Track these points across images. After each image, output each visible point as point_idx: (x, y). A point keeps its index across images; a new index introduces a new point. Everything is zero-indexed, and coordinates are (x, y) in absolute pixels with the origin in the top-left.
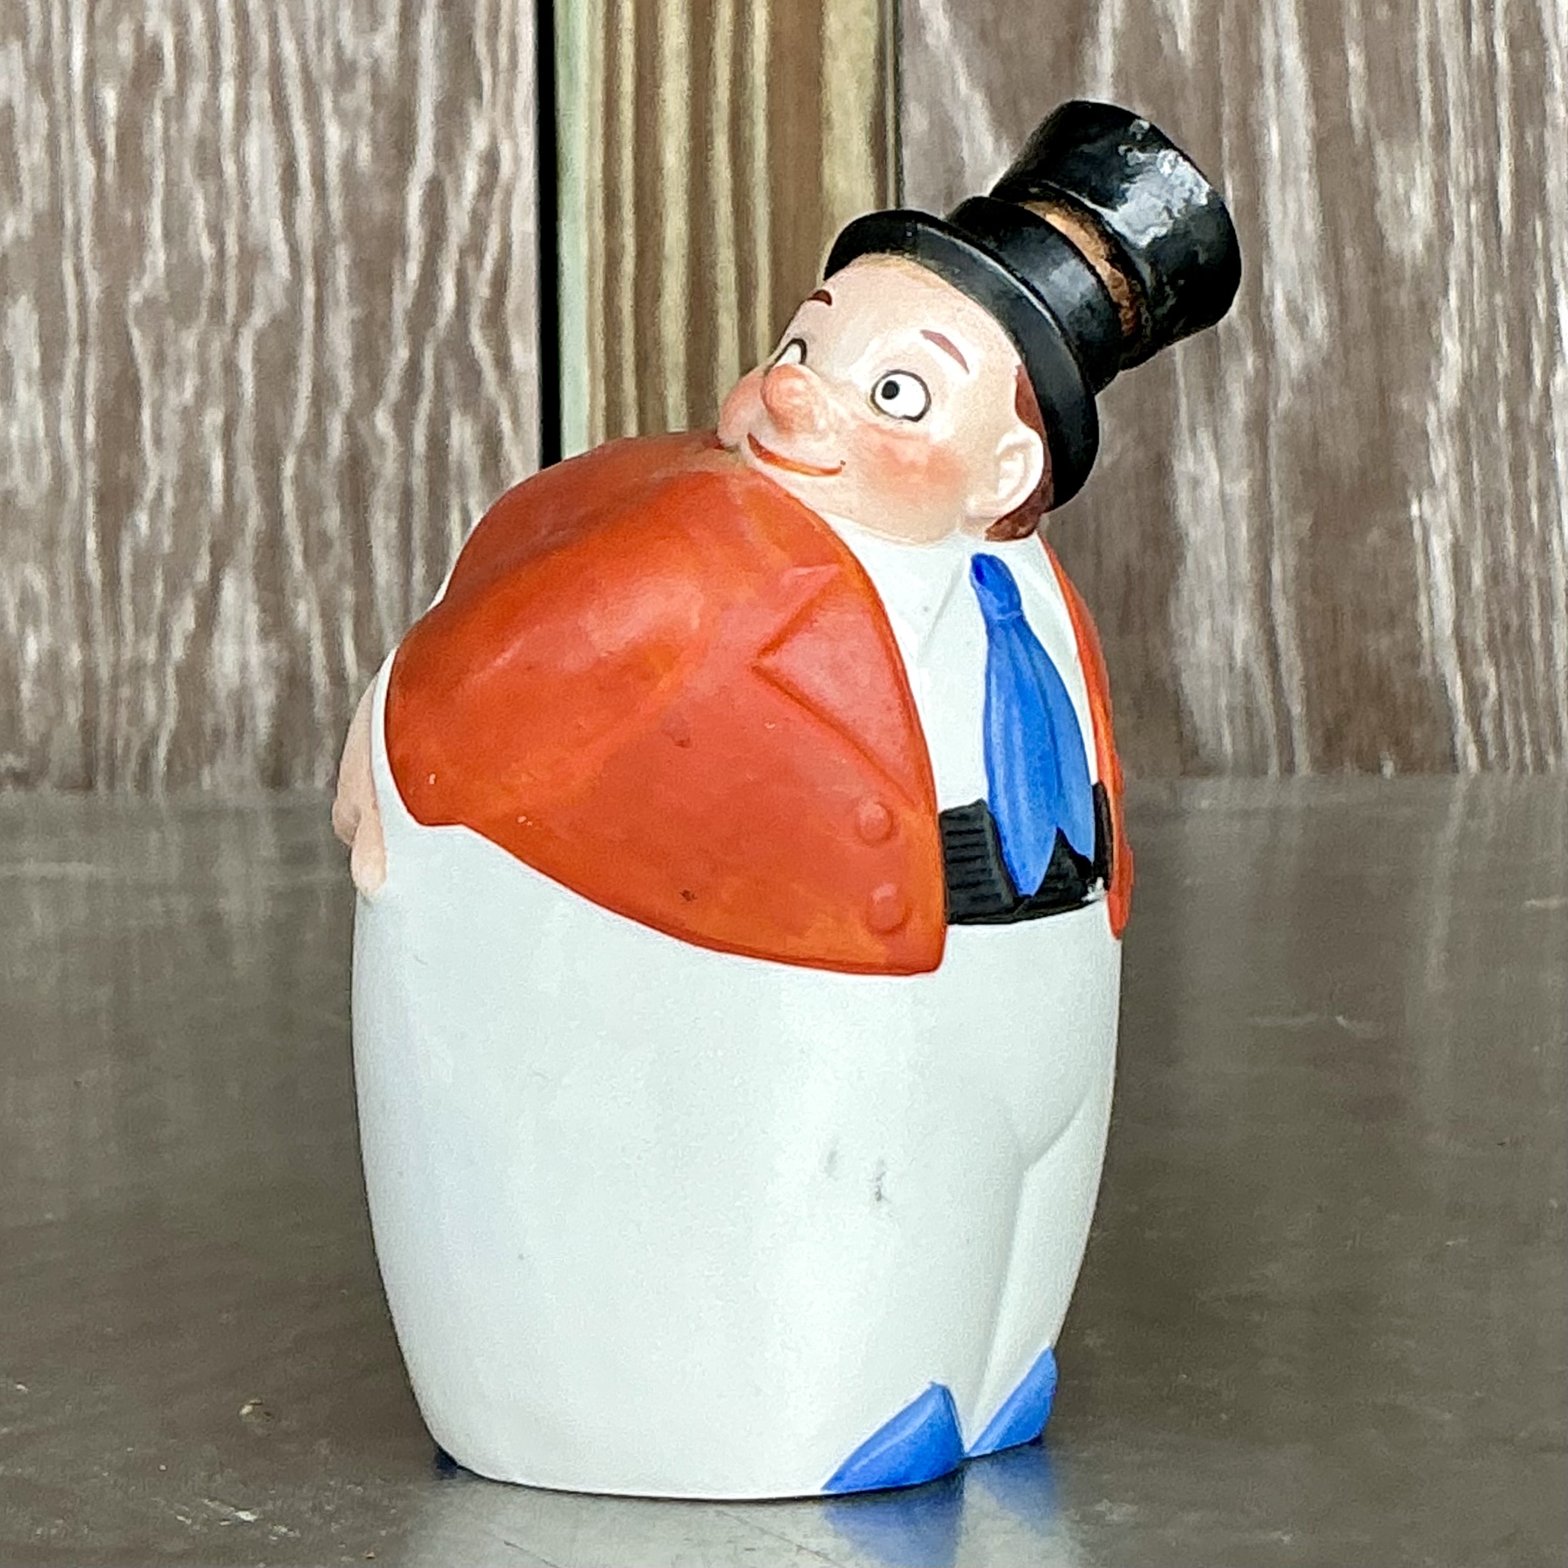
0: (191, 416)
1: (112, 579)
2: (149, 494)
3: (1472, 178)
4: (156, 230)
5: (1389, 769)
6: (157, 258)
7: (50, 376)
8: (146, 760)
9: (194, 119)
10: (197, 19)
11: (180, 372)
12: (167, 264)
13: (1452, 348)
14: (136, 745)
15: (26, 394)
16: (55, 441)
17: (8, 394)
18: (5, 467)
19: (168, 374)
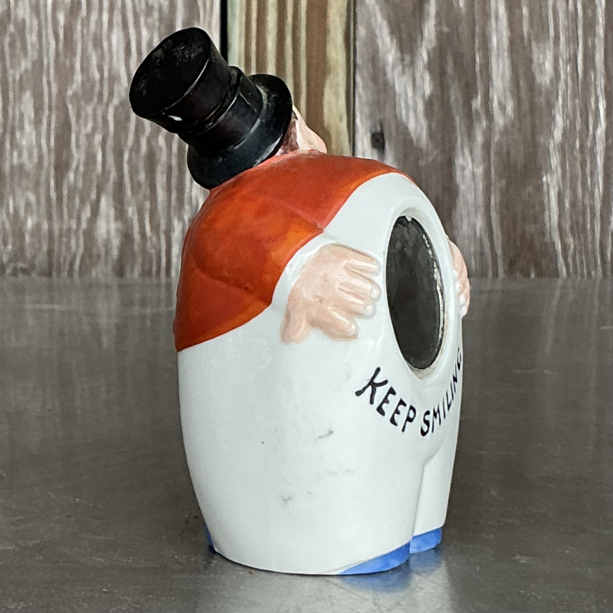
0: (90, 137)
1: (60, 198)
2: (74, 166)
3: (568, 56)
4: (78, 67)
5: (533, 276)
6: (78, 78)
7: (37, 122)
8: (71, 265)
9: (93, 26)
11: (86, 121)
12: (82, 80)
13: (559, 119)
14: (69, 259)
15: (28, 128)
16: (39, 146)
17: (22, 128)
18: (20, 155)
19: (82, 121)
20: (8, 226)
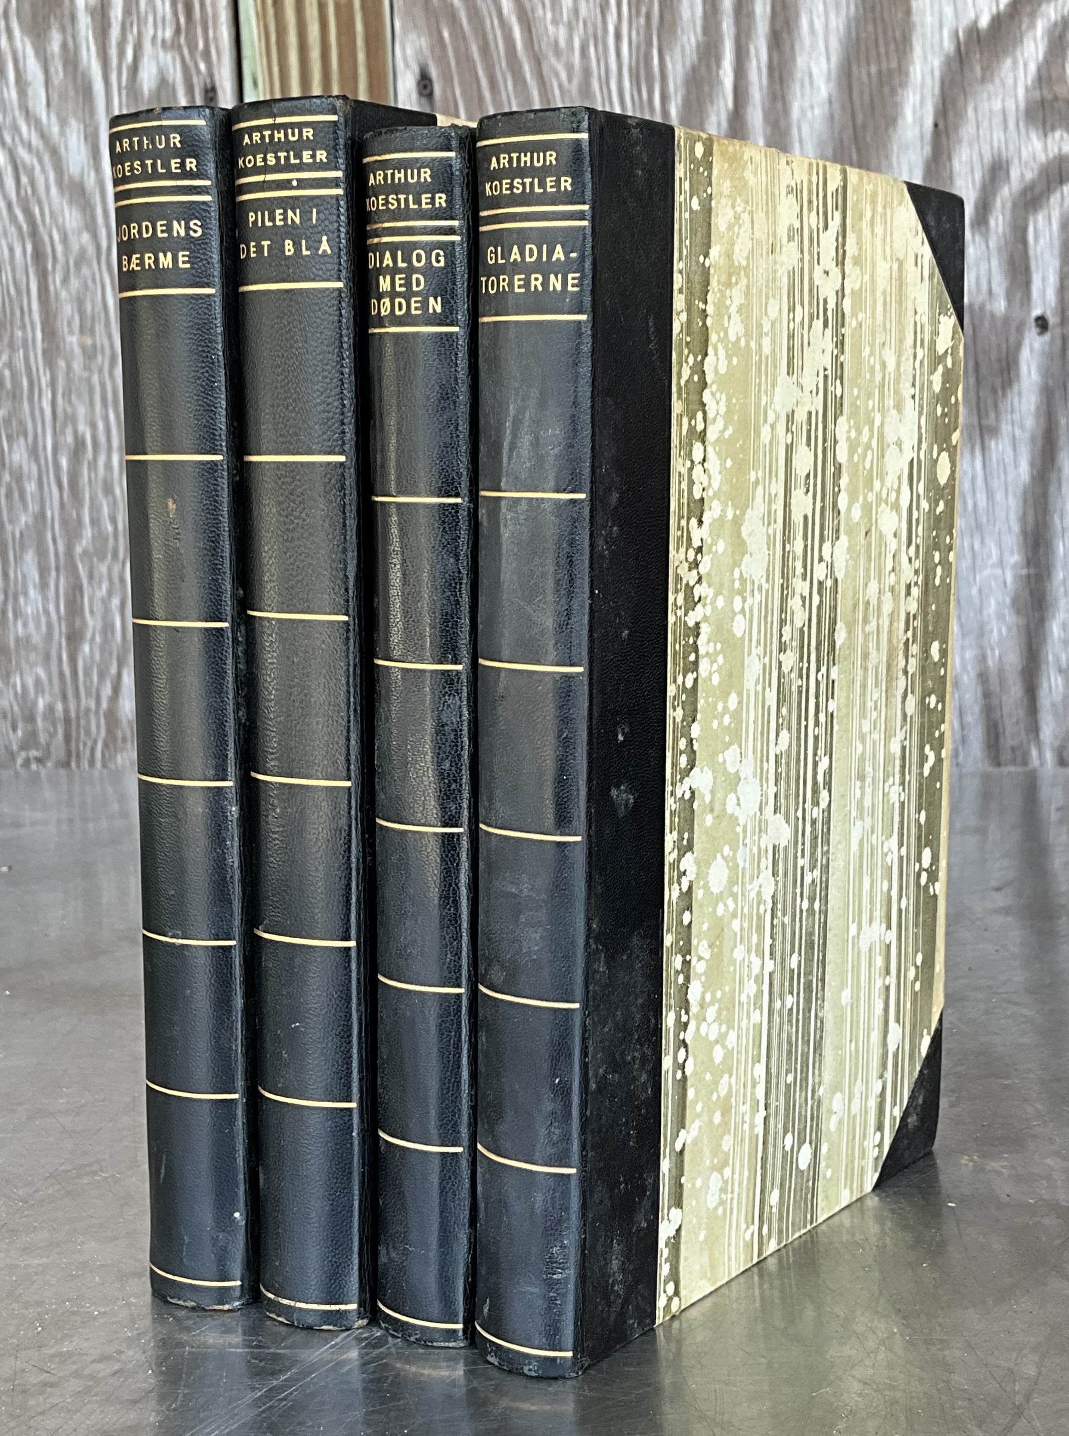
0: (106, 602)
1: (75, 673)
2: (89, 635)
4: (87, 519)
6: (88, 532)
7: (44, 586)
8: (93, 750)
10: (101, 426)
11: (100, 582)
12: (93, 534)
14: (89, 744)
15: (32, 593)
16: (47, 612)
17: (26, 594)
18: (25, 625)
19: (95, 584)
20: (16, 708)
